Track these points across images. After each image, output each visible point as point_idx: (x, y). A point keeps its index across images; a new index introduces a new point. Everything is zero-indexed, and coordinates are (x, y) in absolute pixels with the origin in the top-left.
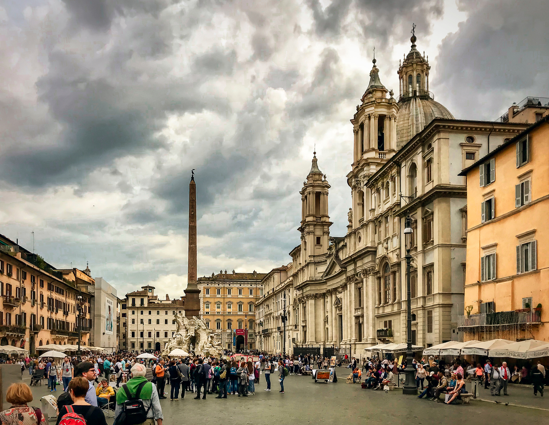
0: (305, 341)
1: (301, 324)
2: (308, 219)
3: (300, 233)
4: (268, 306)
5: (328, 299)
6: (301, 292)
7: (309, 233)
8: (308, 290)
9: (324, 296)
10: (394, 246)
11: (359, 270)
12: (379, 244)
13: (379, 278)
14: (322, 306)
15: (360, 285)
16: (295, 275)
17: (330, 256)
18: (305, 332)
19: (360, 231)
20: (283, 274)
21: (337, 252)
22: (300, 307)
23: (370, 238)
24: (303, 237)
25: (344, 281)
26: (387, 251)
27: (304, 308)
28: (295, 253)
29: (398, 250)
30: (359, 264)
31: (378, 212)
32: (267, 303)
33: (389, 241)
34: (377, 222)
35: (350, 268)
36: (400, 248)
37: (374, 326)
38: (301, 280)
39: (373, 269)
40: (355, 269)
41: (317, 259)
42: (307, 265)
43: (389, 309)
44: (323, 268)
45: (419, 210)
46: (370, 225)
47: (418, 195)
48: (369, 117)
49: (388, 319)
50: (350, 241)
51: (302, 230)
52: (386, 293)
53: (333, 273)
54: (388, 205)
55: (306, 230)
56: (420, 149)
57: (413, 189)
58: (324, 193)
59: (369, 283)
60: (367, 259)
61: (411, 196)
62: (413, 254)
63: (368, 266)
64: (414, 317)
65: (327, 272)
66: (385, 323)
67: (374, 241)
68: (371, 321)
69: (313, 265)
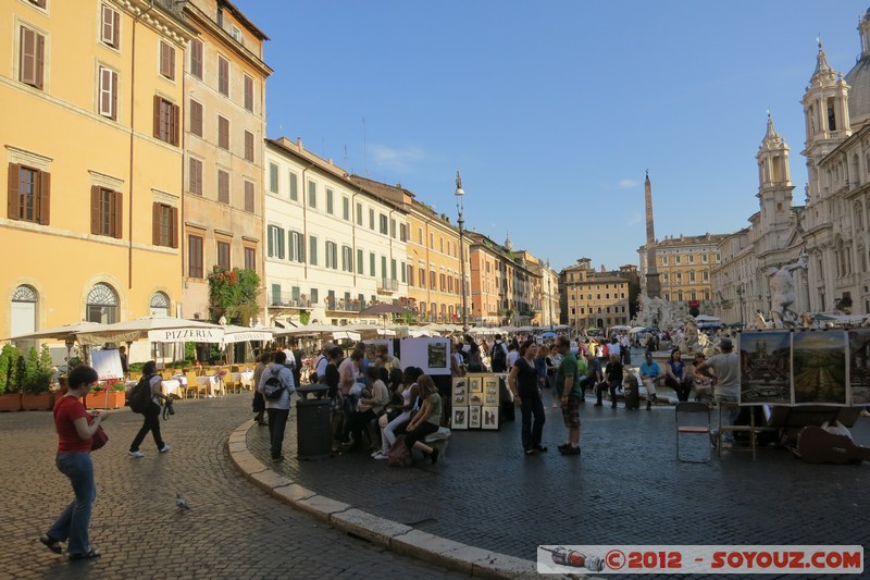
1: (765, 295)
2: (766, 186)
3: (758, 200)
4: (726, 274)
6: (763, 261)
7: (767, 200)
8: (770, 259)
10: (846, 225)
11: (818, 244)
12: (834, 221)
13: (836, 252)
15: (820, 258)
16: (756, 243)
17: (792, 224)
19: (817, 206)
20: (742, 238)
21: (799, 221)
23: (826, 217)
26: (841, 228)
28: (755, 219)
29: (849, 229)
30: (818, 237)
32: (726, 270)
33: (842, 220)
34: (832, 199)
35: (811, 240)
36: (851, 227)
37: (834, 295)
38: (763, 249)
39: (830, 244)
40: (815, 242)
41: (779, 228)
42: (769, 234)
43: (845, 282)
44: (786, 237)
45: (863, 196)
46: (825, 202)
47: (862, 183)
48: (818, 101)
49: (846, 290)
50: (809, 215)
51: (759, 196)
52: (843, 266)
53: (797, 243)
54: (839, 187)
55: (765, 197)
56: (860, 144)
57: (858, 176)
58: (783, 157)
59: (829, 257)
60: (825, 234)
61: (857, 183)
62: (861, 232)
63: (825, 241)
64: (866, 289)
65: (791, 241)
66: (844, 294)
67: (829, 218)
68: (832, 293)
69: (774, 234)
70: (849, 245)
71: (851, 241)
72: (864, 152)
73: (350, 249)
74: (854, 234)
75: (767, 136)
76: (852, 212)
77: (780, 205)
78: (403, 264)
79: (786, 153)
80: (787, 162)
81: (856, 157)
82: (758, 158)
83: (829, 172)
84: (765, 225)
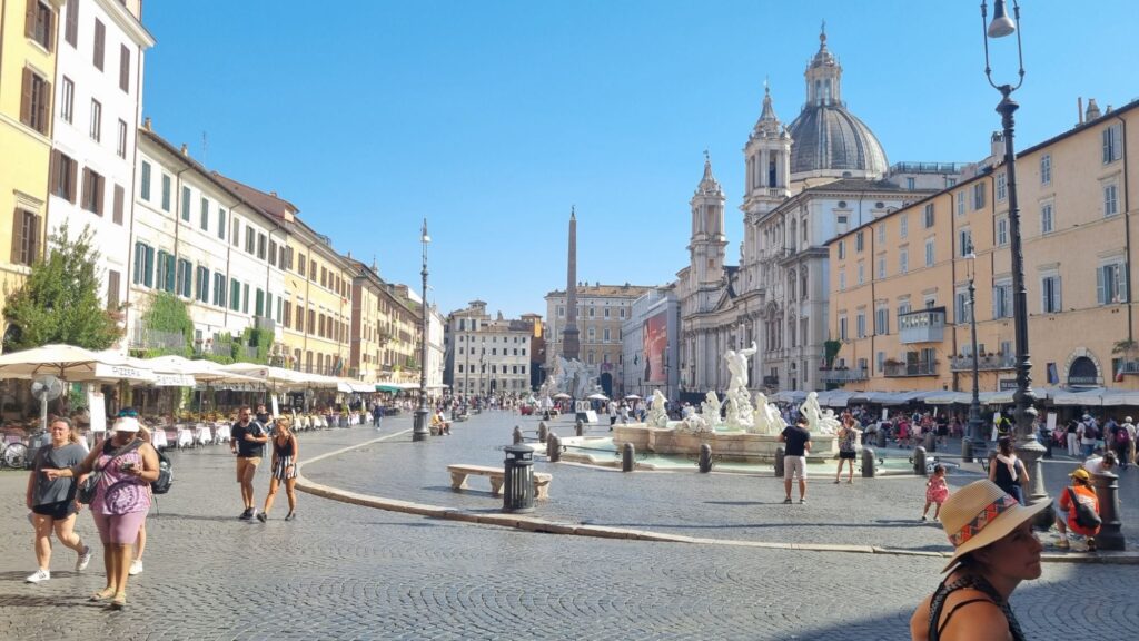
0: (693, 385)
1: (689, 364)
2: (699, 237)
3: (689, 253)
5: (721, 335)
6: (689, 324)
7: (699, 254)
8: (697, 322)
9: (716, 330)
10: (779, 294)
11: (749, 311)
12: (767, 288)
13: (767, 323)
14: (715, 344)
15: (750, 327)
17: (723, 285)
18: (694, 374)
19: (751, 269)
21: (731, 282)
22: (689, 341)
23: (759, 282)
24: (692, 258)
25: (736, 319)
26: (774, 297)
27: (694, 344)
28: (684, 274)
29: (782, 299)
30: (750, 304)
31: (767, 254)
33: (776, 287)
34: (766, 264)
35: (742, 306)
36: (784, 296)
37: (763, 371)
39: (762, 313)
40: (746, 309)
41: (709, 287)
42: (697, 293)
43: (774, 356)
44: (715, 298)
45: (798, 265)
46: (760, 266)
47: (798, 250)
48: (760, 152)
49: (774, 365)
50: (742, 277)
51: (691, 249)
52: (773, 339)
53: (727, 308)
54: (774, 251)
55: (697, 250)
56: (798, 209)
57: (794, 243)
58: (719, 207)
59: (759, 327)
60: (757, 301)
61: (793, 250)
62: (793, 305)
63: (757, 309)
64: (794, 366)
65: (721, 305)
66: (772, 369)
67: (762, 284)
68: (760, 367)
69: (704, 293)
70: (780, 317)
71: (783, 313)
72: (802, 217)
73: (223, 277)
74: (786, 305)
75: (703, 180)
76: (786, 280)
77: (711, 261)
78: (280, 299)
79: (722, 203)
80: (723, 213)
81: (794, 221)
82: (692, 204)
83: (766, 233)
84: (693, 284)
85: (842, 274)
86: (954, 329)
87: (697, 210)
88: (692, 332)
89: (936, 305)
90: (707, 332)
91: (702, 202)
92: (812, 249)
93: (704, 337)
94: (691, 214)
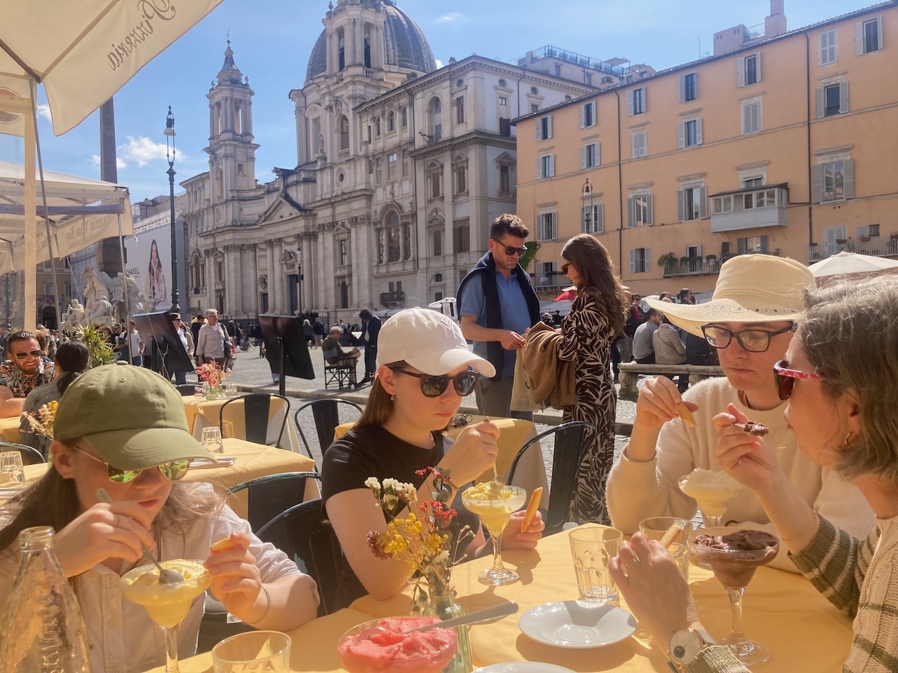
2: (221, 137)
8: (225, 238)
10: (404, 193)
12: (376, 187)
13: (379, 231)
15: (343, 237)
19: (342, 167)
23: (363, 180)
26: (393, 197)
29: (412, 198)
30: (341, 209)
31: (379, 145)
33: (396, 185)
34: (373, 161)
36: (415, 195)
37: (371, 288)
39: (368, 217)
40: (333, 216)
41: (242, 196)
42: (224, 203)
43: (397, 268)
44: (256, 208)
45: (447, 154)
46: (361, 161)
47: (446, 134)
49: (395, 280)
50: (324, 177)
51: (210, 151)
52: (393, 248)
54: (393, 141)
55: (219, 152)
56: (447, 83)
57: (435, 128)
58: (249, 103)
59: (362, 236)
60: (357, 204)
61: (435, 136)
62: (437, 204)
63: (356, 214)
64: (438, 277)
65: (267, 215)
66: (391, 285)
67: (368, 183)
68: (366, 283)
69: (236, 203)
70: (410, 220)
71: (414, 215)
72: (453, 94)
75: (225, 69)
76: (420, 175)
81: (436, 102)
82: (210, 97)
83: (376, 120)
85: (545, 158)
86: (810, 209)
87: (218, 104)
88: (215, 249)
89: (764, 183)
90: (241, 249)
91: (226, 93)
92: (477, 132)
93: (238, 254)
94: (208, 110)
